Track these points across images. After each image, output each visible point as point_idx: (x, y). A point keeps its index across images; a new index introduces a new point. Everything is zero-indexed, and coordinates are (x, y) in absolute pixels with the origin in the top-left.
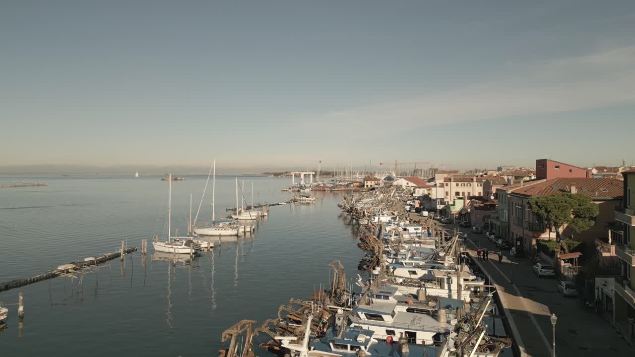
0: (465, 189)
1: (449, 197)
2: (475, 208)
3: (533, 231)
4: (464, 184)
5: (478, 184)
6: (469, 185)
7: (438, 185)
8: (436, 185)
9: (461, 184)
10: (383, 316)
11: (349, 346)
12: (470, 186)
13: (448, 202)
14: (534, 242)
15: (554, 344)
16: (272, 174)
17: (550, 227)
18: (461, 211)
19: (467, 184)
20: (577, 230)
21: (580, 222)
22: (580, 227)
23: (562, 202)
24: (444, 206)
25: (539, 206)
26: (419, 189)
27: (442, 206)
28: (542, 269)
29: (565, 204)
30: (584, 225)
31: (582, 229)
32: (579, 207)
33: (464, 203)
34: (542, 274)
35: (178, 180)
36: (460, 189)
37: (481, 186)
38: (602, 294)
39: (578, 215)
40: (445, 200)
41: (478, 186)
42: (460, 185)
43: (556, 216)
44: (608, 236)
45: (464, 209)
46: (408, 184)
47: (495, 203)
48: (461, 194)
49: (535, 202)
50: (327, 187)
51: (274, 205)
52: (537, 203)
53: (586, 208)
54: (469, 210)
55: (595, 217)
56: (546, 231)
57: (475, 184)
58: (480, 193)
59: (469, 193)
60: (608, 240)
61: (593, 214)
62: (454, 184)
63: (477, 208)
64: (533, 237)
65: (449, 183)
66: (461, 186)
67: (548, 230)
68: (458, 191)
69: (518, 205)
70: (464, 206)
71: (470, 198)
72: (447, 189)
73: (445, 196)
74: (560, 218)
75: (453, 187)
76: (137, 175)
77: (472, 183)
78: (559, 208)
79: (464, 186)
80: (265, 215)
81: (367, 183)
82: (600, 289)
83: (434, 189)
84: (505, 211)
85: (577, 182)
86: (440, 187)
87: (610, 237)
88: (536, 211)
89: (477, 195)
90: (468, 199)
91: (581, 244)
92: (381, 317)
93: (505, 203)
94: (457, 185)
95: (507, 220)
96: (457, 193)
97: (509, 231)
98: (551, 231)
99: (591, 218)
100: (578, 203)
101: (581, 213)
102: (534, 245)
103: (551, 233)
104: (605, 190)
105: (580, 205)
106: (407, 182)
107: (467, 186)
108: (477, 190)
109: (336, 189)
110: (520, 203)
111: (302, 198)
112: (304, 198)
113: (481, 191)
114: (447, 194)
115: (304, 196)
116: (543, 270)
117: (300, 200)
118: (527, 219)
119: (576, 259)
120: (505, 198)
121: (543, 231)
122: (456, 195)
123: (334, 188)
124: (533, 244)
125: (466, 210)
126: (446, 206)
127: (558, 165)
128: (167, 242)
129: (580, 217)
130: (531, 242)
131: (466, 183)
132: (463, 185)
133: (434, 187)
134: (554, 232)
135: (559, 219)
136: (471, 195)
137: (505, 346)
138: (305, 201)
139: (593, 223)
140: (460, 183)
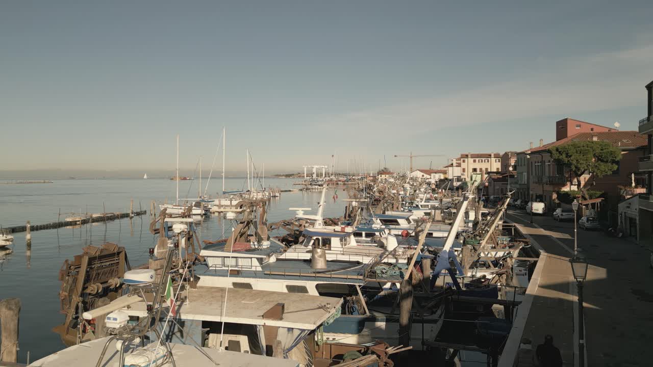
0: (483, 165)
1: (466, 173)
2: (493, 179)
3: (553, 184)
4: (482, 160)
5: (496, 160)
6: (486, 161)
7: (454, 164)
8: (452, 164)
9: (479, 160)
10: (398, 220)
11: (364, 233)
12: (488, 162)
13: (465, 179)
14: (555, 196)
15: (576, 230)
16: (283, 175)
17: (571, 180)
18: (479, 186)
19: (485, 160)
20: (599, 174)
21: (603, 166)
22: (602, 172)
23: (583, 146)
24: (460, 183)
25: (560, 152)
26: (435, 174)
27: (459, 183)
28: (562, 212)
29: (587, 148)
30: (607, 168)
31: (604, 173)
32: (601, 151)
33: (482, 178)
34: (563, 217)
35: (186, 179)
36: (478, 166)
37: (499, 162)
38: (625, 219)
39: (600, 159)
40: (462, 177)
41: (496, 162)
42: (477, 161)
43: (577, 160)
44: (632, 180)
45: (482, 183)
46: (423, 176)
47: (514, 174)
48: (478, 170)
49: (555, 148)
50: (340, 181)
51: (286, 191)
52: (557, 150)
53: (608, 152)
54: (487, 184)
55: (618, 161)
56: (567, 185)
57: (493, 159)
58: (498, 169)
59: (487, 169)
60: (632, 183)
61: (615, 157)
62: (471, 160)
63: (495, 180)
64: (553, 191)
65: (466, 160)
66: (479, 162)
67: (568, 183)
68: (475, 168)
69: (538, 163)
70: (482, 180)
71: (488, 173)
72: (464, 165)
73: (462, 173)
74: (581, 162)
75: (470, 164)
76: (145, 177)
77: (490, 159)
78: (580, 152)
79: (482, 162)
80: (277, 195)
81: (381, 176)
82: (623, 214)
83: (450, 168)
84: (524, 173)
85: (599, 135)
86: (457, 166)
87: (633, 181)
88: (557, 158)
89: (495, 170)
90: (486, 174)
91: (603, 193)
92: (396, 222)
93: (524, 165)
94: (475, 161)
95: (526, 183)
96: (475, 170)
97: (528, 193)
98: (572, 185)
99: (613, 162)
100: (600, 148)
101: (603, 157)
102: (554, 200)
103: (572, 186)
104: (628, 141)
105: (602, 150)
106: (423, 174)
107: (485, 162)
108: (496, 166)
109: (350, 183)
110: (540, 160)
111: (314, 187)
112: (316, 187)
113: (500, 167)
114: (464, 170)
115: (316, 185)
116: (564, 214)
117: (313, 189)
118: (547, 174)
119: (598, 204)
120: (524, 160)
121: (564, 185)
122: (473, 172)
123: (348, 182)
124: (553, 198)
125: (484, 184)
126: (463, 183)
127: (579, 123)
128: (174, 204)
129: (602, 161)
130: (551, 197)
131: (483, 159)
132: (480, 161)
133: (450, 167)
134: (575, 185)
135: (581, 164)
136: (489, 171)
137: (525, 246)
138: (317, 189)
139: (615, 167)
140: (477, 159)
